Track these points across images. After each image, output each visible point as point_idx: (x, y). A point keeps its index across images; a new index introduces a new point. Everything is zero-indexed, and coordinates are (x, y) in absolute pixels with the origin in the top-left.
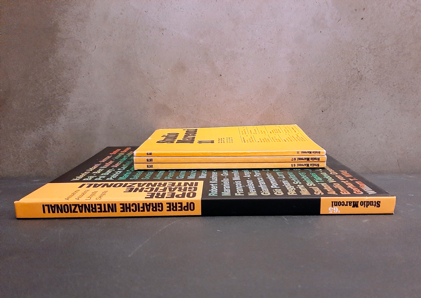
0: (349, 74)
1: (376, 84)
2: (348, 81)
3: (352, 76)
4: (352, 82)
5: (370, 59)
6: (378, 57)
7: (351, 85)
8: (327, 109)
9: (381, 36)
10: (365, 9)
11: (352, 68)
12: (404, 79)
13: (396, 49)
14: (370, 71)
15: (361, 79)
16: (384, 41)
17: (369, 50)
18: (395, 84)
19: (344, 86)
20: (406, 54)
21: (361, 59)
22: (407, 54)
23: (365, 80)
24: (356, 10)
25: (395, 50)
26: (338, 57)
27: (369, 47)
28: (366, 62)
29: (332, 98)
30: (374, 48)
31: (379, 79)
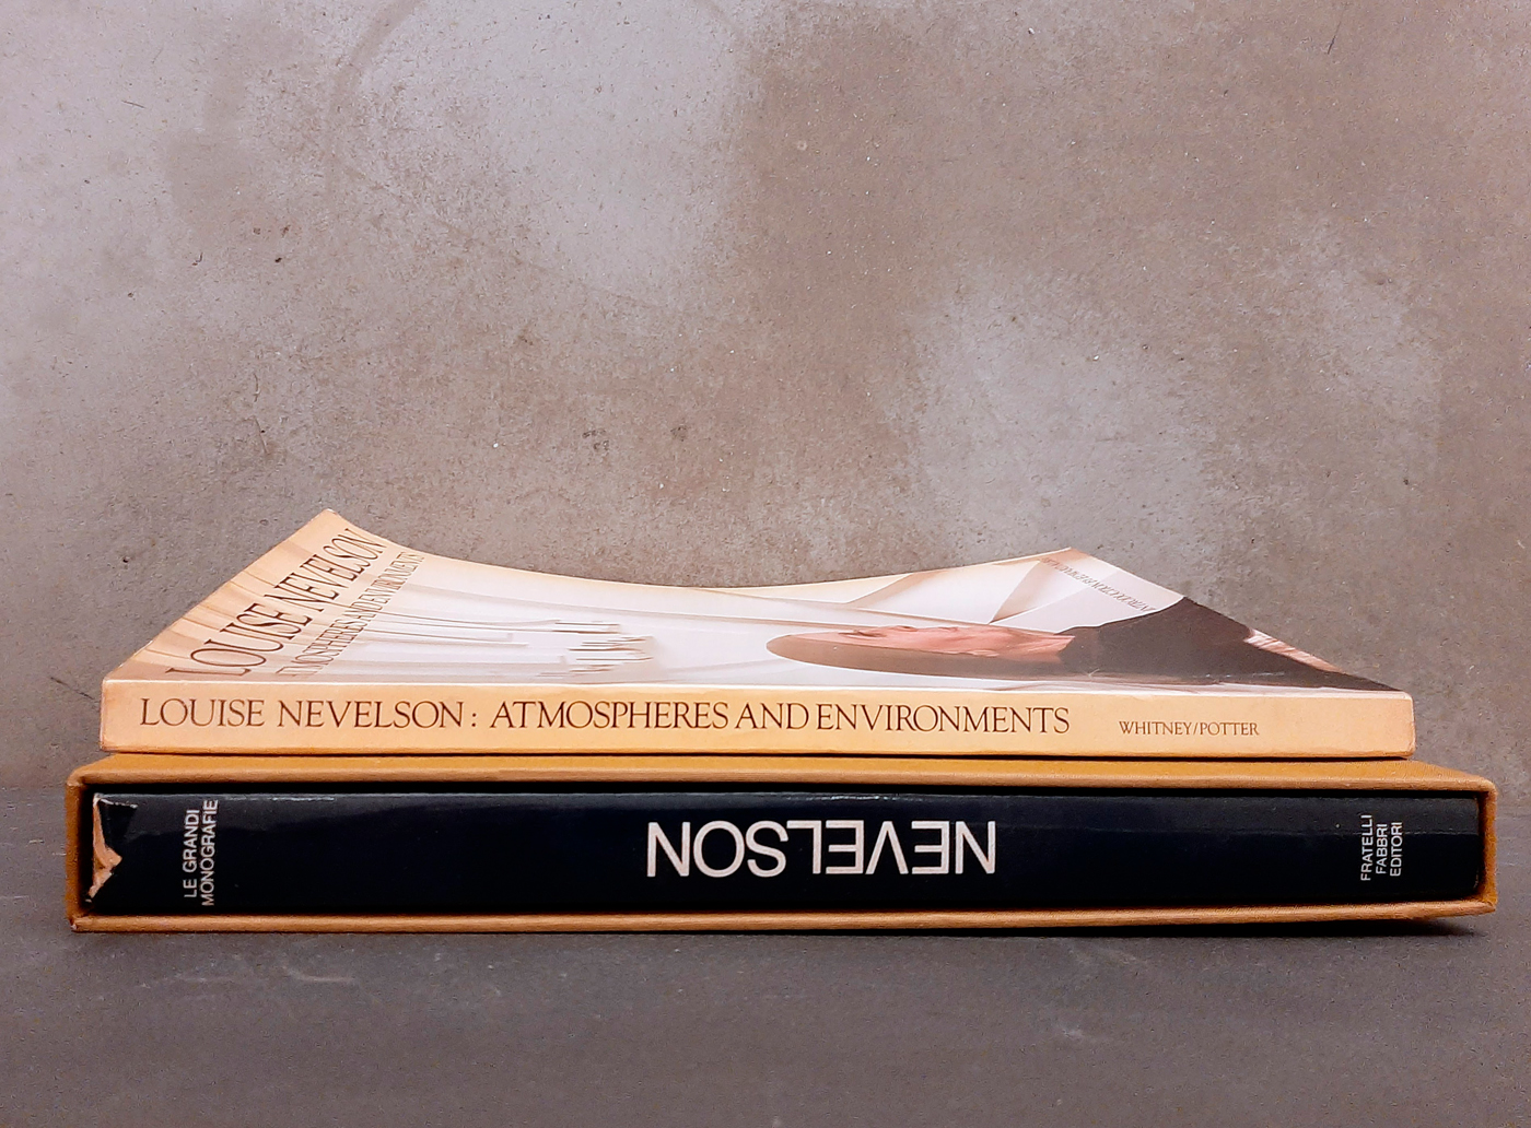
0: (227, 439)
1: (324, 476)
2: (220, 460)
3: (235, 446)
4: (236, 463)
5: (300, 393)
6: (331, 386)
7: (234, 473)
8: (141, 554)
9: (343, 318)
10: (290, 229)
11: (238, 419)
12: (425, 464)
13: (398, 362)
14: (303, 433)
15: (268, 455)
16: (353, 335)
17: (299, 362)
18: (391, 478)
19: (206, 477)
20: (431, 379)
21: (271, 390)
22: (435, 381)
23: (284, 460)
24: (257, 231)
25: (392, 367)
26: (187, 380)
27: (299, 350)
28: (289, 401)
29: (162, 518)
30: (318, 355)
31: (335, 458)
